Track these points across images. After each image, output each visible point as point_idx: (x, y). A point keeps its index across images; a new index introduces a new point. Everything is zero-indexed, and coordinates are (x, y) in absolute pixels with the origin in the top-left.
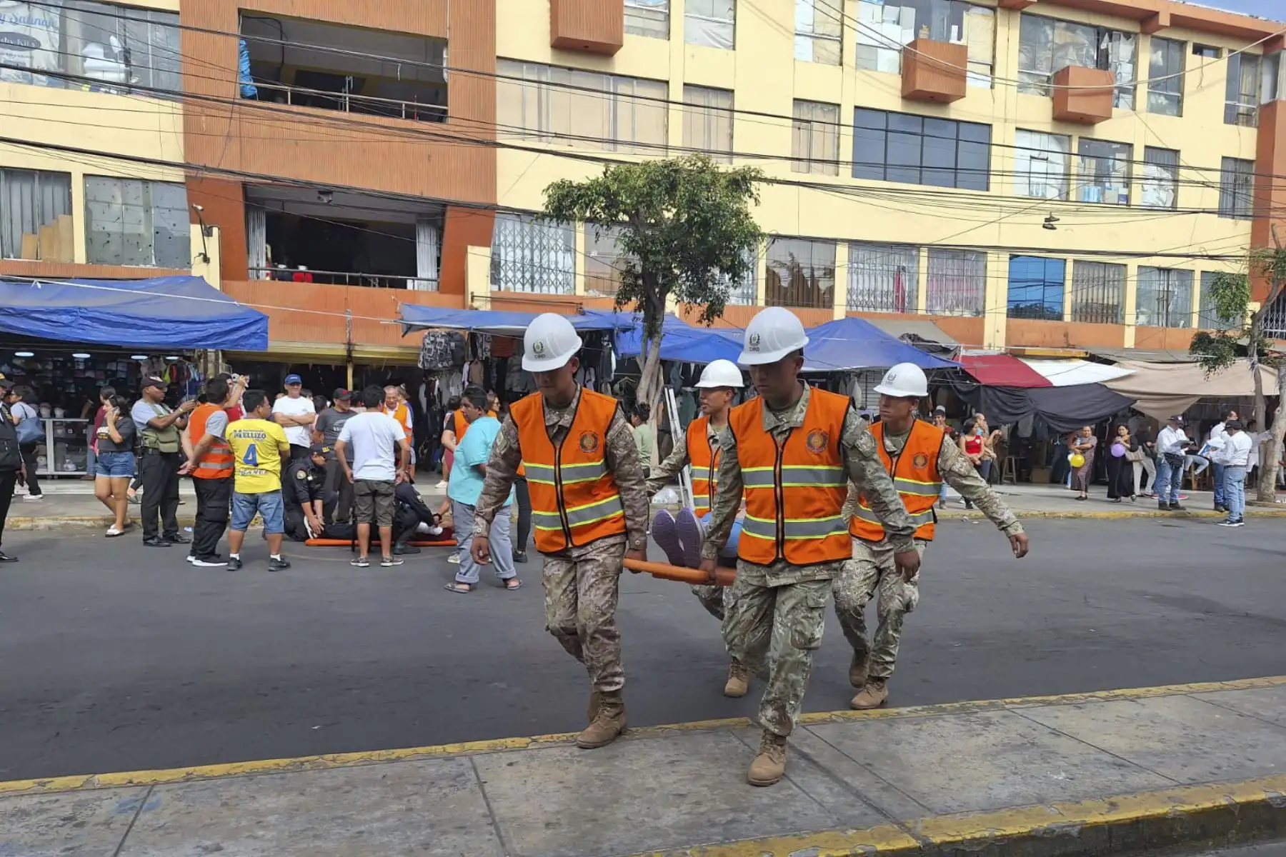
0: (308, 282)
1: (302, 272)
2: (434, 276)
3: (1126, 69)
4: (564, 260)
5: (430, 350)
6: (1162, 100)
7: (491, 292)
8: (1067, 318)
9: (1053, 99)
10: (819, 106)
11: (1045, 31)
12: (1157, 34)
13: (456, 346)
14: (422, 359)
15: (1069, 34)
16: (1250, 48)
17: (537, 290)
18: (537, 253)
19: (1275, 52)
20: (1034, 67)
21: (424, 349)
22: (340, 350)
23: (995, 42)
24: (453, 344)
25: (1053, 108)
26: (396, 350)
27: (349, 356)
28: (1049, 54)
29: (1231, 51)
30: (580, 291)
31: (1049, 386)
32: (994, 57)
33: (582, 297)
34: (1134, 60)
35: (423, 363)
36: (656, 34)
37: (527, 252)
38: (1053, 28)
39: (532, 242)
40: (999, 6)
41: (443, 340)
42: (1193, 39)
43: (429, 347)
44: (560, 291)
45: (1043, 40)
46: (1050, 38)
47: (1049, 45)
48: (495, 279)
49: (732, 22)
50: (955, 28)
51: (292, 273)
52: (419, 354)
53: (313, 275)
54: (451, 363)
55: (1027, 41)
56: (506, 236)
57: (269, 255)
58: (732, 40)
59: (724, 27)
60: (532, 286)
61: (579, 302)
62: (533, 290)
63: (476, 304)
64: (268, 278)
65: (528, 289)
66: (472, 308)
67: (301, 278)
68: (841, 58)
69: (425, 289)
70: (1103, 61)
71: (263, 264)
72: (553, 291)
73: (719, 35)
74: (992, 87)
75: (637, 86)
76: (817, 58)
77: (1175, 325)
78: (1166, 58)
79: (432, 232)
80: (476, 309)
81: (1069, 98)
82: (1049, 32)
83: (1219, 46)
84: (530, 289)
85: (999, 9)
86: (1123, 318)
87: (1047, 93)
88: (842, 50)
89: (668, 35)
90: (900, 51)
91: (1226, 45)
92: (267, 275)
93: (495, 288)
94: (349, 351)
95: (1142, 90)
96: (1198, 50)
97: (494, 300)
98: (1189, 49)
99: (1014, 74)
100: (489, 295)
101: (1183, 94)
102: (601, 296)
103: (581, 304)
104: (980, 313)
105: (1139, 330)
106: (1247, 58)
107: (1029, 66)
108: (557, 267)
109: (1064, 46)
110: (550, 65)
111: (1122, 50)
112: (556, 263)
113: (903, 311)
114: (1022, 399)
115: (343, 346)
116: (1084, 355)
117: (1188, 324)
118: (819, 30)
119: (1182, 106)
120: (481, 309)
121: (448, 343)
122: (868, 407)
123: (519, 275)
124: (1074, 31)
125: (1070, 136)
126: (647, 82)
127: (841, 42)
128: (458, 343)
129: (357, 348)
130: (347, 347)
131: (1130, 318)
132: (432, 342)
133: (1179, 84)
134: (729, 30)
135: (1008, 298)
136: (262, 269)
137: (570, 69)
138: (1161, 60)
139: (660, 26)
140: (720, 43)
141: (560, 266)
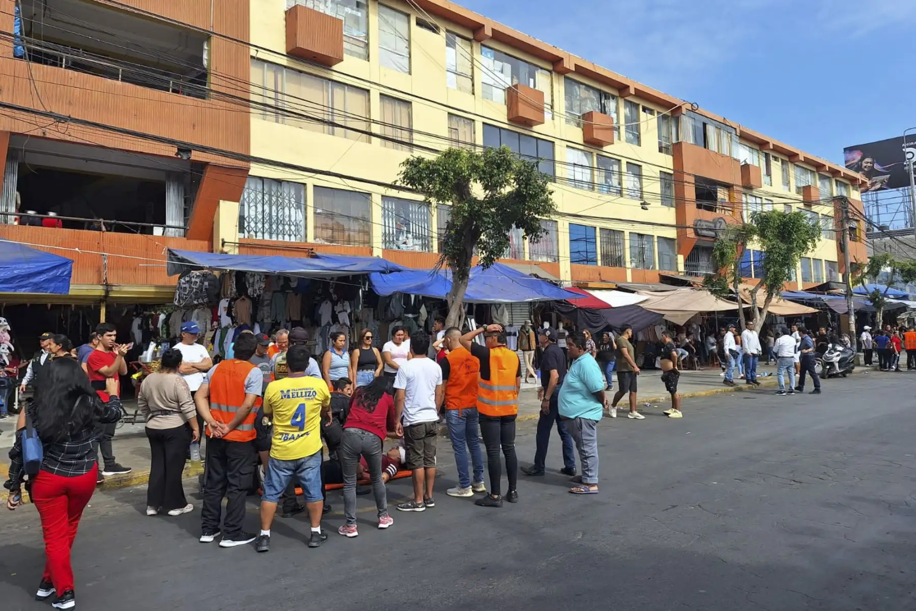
0: (60, 228)
1: (51, 218)
2: (182, 224)
3: (614, 116)
4: (296, 215)
5: (185, 288)
6: (631, 136)
7: (239, 239)
8: (599, 263)
9: (583, 130)
10: (462, 119)
11: (575, 89)
12: (627, 98)
13: (209, 285)
14: (178, 297)
15: (587, 92)
16: (667, 112)
17: (274, 238)
18: (274, 208)
19: (677, 115)
20: (572, 110)
21: (180, 288)
22: (98, 291)
23: (552, 92)
24: (206, 283)
25: (584, 134)
26: (153, 290)
27: (106, 296)
28: (578, 103)
29: (658, 113)
30: (310, 239)
31: (609, 307)
32: (552, 100)
33: (312, 244)
34: (617, 112)
35: (179, 300)
36: (359, 56)
37: (266, 207)
38: (579, 87)
39: (270, 200)
40: (553, 70)
41: (198, 280)
42: (642, 104)
43: (184, 286)
44: (293, 239)
45: (575, 94)
46: (578, 93)
47: (578, 97)
48: (241, 229)
49: (408, 56)
50: (532, 80)
51: (42, 218)
52: (174, 293)
53: (63, 221)
54: (205, 300)
55: (569, 94)
56: (249, 194)
57: (19, 202)
58: (408, 68)
59: (403, 59)
60: (271, 234)
61: (311, 248)
62: (271, 237)
63: (226, 249)
64: (16, 223)
65: (267, 237)
66: (222, 252)
67: (51, 224)
68: (473, 90)
69: (173, 235)
70: (603, 110)
71: (13, 209)
72: (287, 238)
73: (400, 64)
74: (553, 119)
75: (348, 91)
76: (460, 89)
77: (648, 268)
78: (631, 112)
79: (180, 188)
80: (226, 253)
81: (594, 130)
82: (577, 89)
83: (653, 108)
84: (269, 236)
85: (554, 73)
86: (625, 264)
87: (578, 125)
88: (473, 85)
89: (368, 58)
90: (504, 90)
91: (656, 109)
92: (16, 219)
93: (241, 235)
94: (107, 292)
95: (623, 129)
96: (644, 109)
97: (241, 245)
98: (641, 109)
99: (563, 111)
100: (237, 241)
101: (640, 134)
102: (326, 243)
103: (312, 249)
104: (557, 259)
105: (633, 270)
106: (665, 117)
107: (570, 108)
108: (290, 220)
109: (586, 99)
110: (285, 67)
111: (611, 105)
112: (290, 216)
113: (515, 258)
114: (598, 316)
115: (101, 287)
116: (614, 287)
117: (654, 268)
118: (459, 70)
119: (640, 140)
120: (230, 253)
121: (202, 282)
122: (514, 324)
123: (260, 225)
124: (589, 91)
125: (592, 153)
126: (354, 88)
127: (472, 79)
128: (212, 282)
129: (114, 288)
130: (105, 288)
131: (628, 265)
132: (188, 281)
133: (638, 128)
134: (407, 61)
135: (570, 250)
136: (11, 215)
137: (301, 72)
138: (628, 113)
139: (362, 51)
140: (401, 69)
141: (293, 219)
